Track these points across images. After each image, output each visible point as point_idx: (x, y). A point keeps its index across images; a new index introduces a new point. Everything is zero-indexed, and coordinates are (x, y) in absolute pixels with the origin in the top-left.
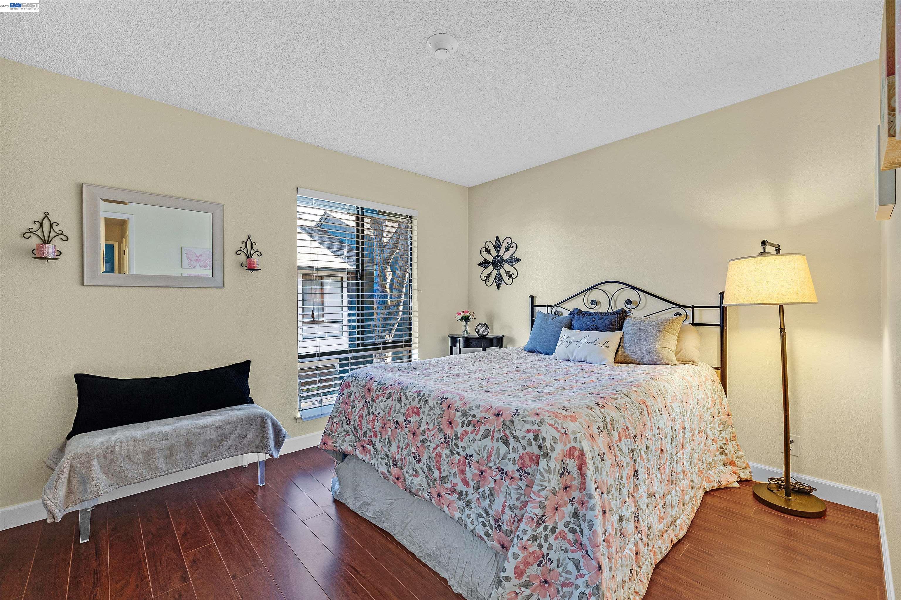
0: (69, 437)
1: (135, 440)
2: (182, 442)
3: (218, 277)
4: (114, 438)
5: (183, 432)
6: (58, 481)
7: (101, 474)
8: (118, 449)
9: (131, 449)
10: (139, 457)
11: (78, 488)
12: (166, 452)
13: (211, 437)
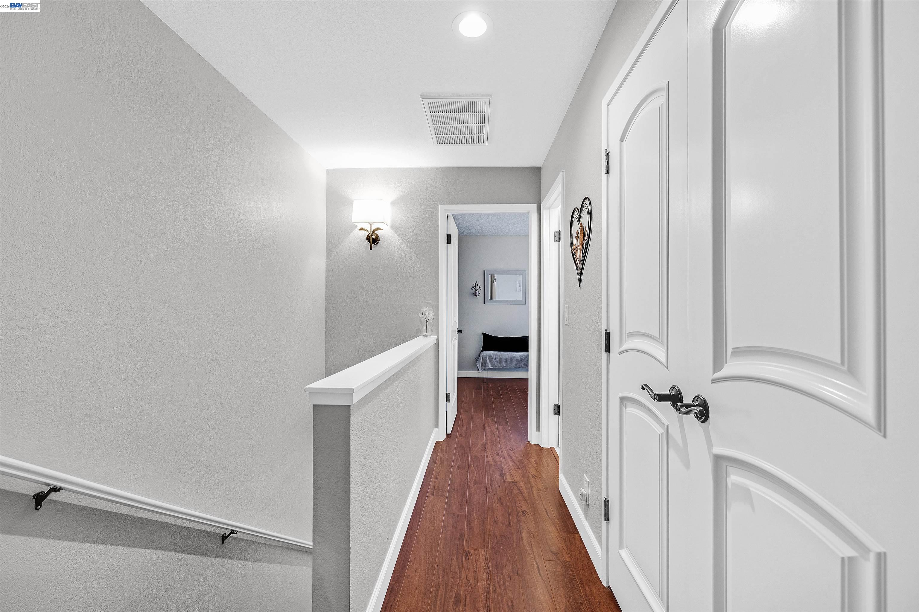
0: (481, 352)
1: (497, 355)
2: (509, 358)
3: (524, 301)
4: (492, 353)
5: (510, 355)
6: (480, 361)
7: (489, 362)
8: (493, 356)
9: (496, 357)
10: (498, 360)
11: (484, 365)
12: (505, 360)
13: (518, 359)
